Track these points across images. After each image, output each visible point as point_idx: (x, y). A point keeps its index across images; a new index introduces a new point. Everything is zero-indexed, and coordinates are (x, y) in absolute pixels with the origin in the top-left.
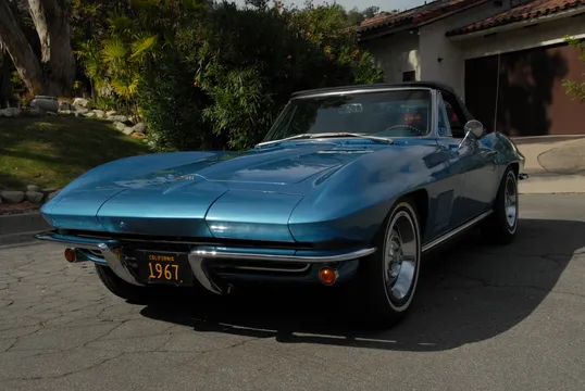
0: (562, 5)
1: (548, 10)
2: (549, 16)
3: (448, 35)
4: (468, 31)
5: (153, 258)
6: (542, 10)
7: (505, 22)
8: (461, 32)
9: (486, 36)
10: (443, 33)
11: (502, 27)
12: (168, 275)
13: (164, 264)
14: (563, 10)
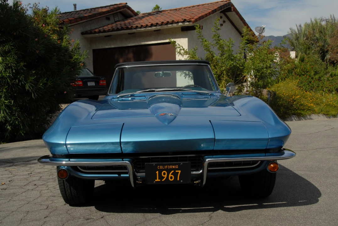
0: (149, 24)
1: (142, 26)
2: (142, 29)
3: (83, 34)
4: (95, 33)
5: (161, 167)
6: (139, 26)
7: (118, 30)
8: (91, 33)
9: (106, 36)
10: (80, 32)
11: (116, 32)
12: (171, 178)
13: (169, 171)
14: (150, 27)
